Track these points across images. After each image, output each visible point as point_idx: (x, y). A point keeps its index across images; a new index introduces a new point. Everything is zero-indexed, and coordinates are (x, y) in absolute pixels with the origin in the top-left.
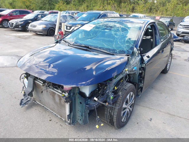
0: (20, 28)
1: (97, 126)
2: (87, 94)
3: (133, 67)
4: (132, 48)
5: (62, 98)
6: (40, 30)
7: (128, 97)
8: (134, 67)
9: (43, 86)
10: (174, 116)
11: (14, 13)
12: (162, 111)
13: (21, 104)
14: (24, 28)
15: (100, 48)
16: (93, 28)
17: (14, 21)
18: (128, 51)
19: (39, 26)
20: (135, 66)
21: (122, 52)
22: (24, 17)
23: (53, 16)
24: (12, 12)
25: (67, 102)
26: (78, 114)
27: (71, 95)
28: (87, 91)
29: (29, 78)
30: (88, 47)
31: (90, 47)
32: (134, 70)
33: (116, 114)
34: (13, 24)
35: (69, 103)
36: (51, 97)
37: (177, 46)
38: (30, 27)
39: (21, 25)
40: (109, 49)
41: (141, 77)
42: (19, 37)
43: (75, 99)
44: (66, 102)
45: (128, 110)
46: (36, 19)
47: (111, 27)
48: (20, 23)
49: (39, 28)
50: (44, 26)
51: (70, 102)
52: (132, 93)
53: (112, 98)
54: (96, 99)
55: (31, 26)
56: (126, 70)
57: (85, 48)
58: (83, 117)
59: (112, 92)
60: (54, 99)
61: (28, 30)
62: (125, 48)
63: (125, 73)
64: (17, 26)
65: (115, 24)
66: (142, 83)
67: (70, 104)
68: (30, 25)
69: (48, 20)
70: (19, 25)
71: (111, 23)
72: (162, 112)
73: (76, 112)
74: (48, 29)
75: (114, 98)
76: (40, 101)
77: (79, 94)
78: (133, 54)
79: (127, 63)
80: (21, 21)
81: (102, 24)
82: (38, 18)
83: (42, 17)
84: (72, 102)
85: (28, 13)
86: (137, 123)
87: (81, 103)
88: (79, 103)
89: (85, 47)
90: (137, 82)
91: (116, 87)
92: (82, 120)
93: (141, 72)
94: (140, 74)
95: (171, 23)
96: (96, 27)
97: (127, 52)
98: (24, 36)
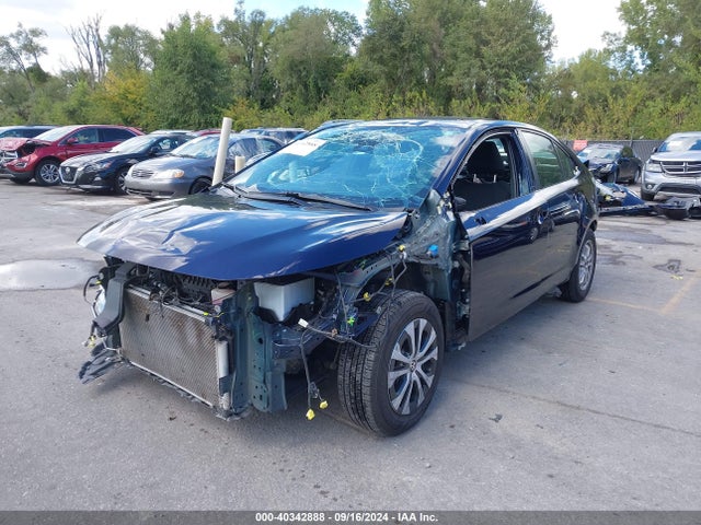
0: (97, 183)
1: (310, 414)
2: (281, 313)
3: (427, 244)
4: (425, 193)
5: (205, 328)
6: (166, 185)
7: (410, 329)
8: (430, 246)
9: (151, 299)
10: (578, 408)
11: (82, 138)
12: (542, 397)
13: (82, 374)
14: (110, 183)
15: (331, 196)
16: (319, 148)
17: (78, 163)
18: (411, 199)
19: (161, 173)
20: (437, 243)
21: (393, 204)
22: (115, 149)
23: (212, 141)
24: (74, 134)
25: (219, 338)
26: (255, 380)
27: (232, 316)
28: (279, 302)
29: (111, 282)
30: (296, 196)
31: (300, 195)
32: (429, 253)
33: (368, 374)
34: (74, 170)
35: (225, 343)
36: (174, 332)
37: (637, 229)
38: (129, 178)
39: (100, 172)
40: (359, 199)
41: (461, 284)
42: (93, 210)
43: (243, 330)
44: (216, 338)
45: (415, 377)
46: (152, 152)
47: (373, 143)
48: (98, 167)
49: (160, 180)
50: (178, 173)
51: (228, 337)
52: (423, 322)
53: (351, 321)
54: (303, 323)
55: (135, 174)
56: (402, 247)
57: (287, 199)
58: (269, 386)
59: (355, 305)
60: (183, 338)
61: (123, 188)
62: (405, 191)
63: (398, 256)
64: (87, 177)
65: (384, 134)
66: (465, 303)
67: (228, 345)
68: (130, 172)
69: (194, 155)
70: (93, 175)
71: (373, 132)
72: (540, 399)
73: (246, 375)
74: (193, 184)
75: (359, 321)
76: (142, 358)
77: (254, 313)
78: (427, 207)
79: (405, 232)
80: (102, 162)
81: (346, 137)
82: (159, 151)
83: (173, 147)
84: (233, 340)
85: (127, 135)
86: (452, 427)
87: (260, 341)
88: (257, 343)
89: (288, 195)
90: (449, 297)
91: (366, 295)
92: (265, 398)
93: (457, 264)
94: (457, 274)
95: (625, 161)
96: (328, 146)
97: (408, 202)
98: (108, 207)
